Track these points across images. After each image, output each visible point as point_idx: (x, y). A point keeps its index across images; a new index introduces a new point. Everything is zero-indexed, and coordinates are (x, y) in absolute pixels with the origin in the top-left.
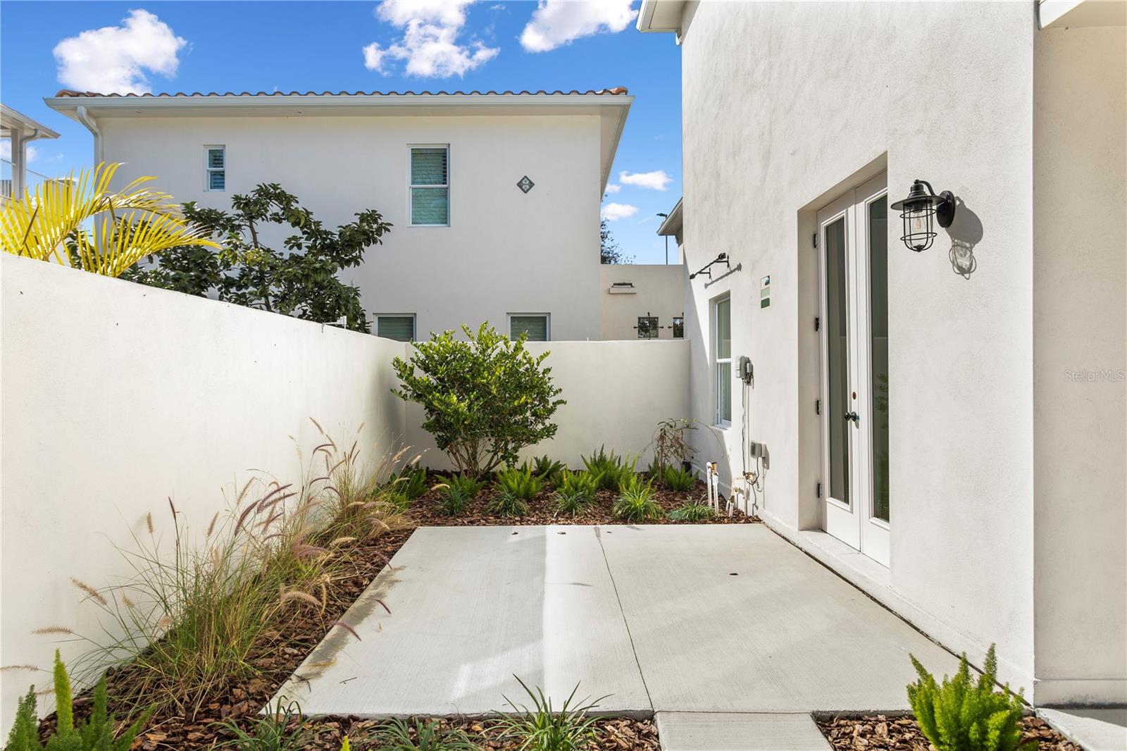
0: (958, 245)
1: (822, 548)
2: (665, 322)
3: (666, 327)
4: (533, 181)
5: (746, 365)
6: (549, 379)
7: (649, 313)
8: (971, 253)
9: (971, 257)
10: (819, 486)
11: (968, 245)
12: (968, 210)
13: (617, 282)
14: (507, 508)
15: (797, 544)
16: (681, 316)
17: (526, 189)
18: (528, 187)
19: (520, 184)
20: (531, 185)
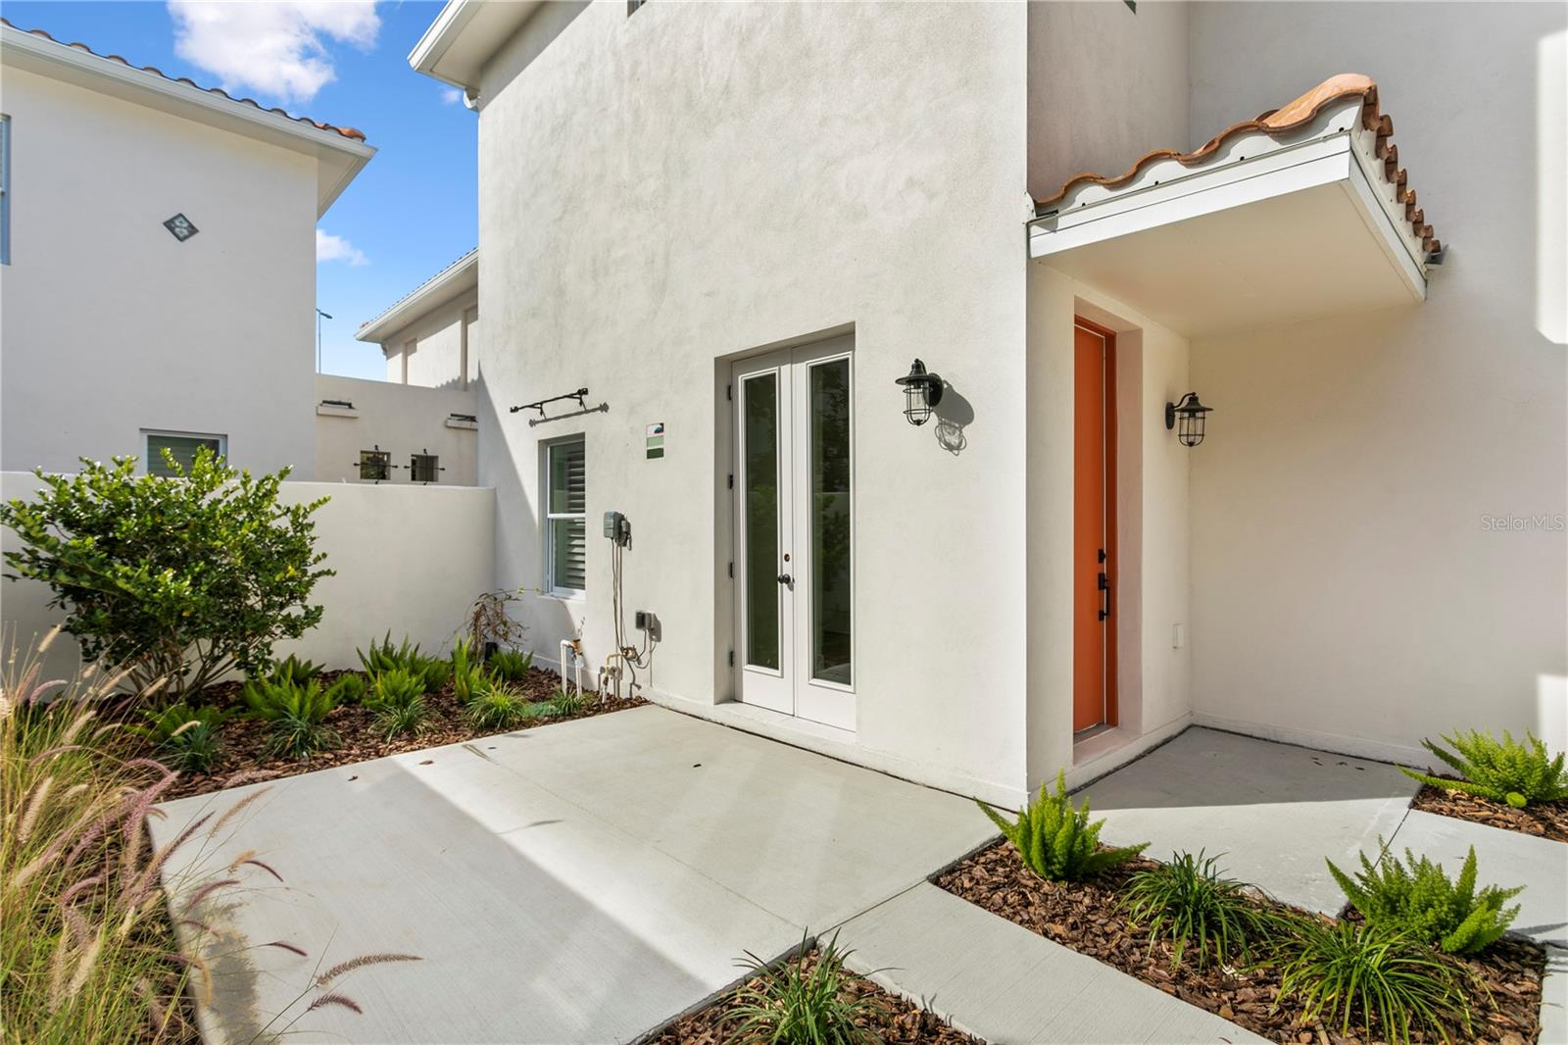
0: (945, 424)
1: (757, 719)
2: (401, 460)
3: (401, 468)
4: (195, 225)
5: (620, 522)
6: (313, 539)
7: (376, 447)
8: (961, 432)
9: (961, 436)
10: (732, 655)
11: (957, 425)
12: (958, 394)
13: (329, 399)
14: (306, 741)
15: (713, 719)
16: (422, 453)
17: (181, 236)
18: (186, 232)
19: (169, 225)
20: (192, 230)
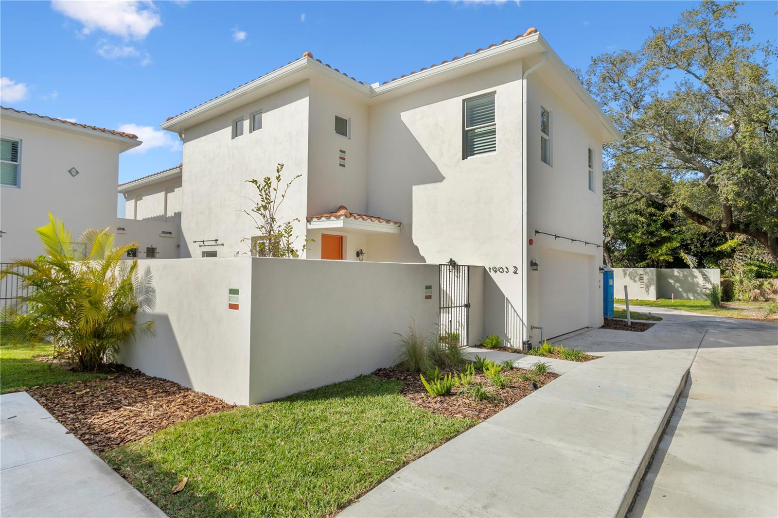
3: (142, 253)
4: (78, 171)
16: (151, 247)
18: (75, 174)
19: (70, 171)
20: (77, 173)
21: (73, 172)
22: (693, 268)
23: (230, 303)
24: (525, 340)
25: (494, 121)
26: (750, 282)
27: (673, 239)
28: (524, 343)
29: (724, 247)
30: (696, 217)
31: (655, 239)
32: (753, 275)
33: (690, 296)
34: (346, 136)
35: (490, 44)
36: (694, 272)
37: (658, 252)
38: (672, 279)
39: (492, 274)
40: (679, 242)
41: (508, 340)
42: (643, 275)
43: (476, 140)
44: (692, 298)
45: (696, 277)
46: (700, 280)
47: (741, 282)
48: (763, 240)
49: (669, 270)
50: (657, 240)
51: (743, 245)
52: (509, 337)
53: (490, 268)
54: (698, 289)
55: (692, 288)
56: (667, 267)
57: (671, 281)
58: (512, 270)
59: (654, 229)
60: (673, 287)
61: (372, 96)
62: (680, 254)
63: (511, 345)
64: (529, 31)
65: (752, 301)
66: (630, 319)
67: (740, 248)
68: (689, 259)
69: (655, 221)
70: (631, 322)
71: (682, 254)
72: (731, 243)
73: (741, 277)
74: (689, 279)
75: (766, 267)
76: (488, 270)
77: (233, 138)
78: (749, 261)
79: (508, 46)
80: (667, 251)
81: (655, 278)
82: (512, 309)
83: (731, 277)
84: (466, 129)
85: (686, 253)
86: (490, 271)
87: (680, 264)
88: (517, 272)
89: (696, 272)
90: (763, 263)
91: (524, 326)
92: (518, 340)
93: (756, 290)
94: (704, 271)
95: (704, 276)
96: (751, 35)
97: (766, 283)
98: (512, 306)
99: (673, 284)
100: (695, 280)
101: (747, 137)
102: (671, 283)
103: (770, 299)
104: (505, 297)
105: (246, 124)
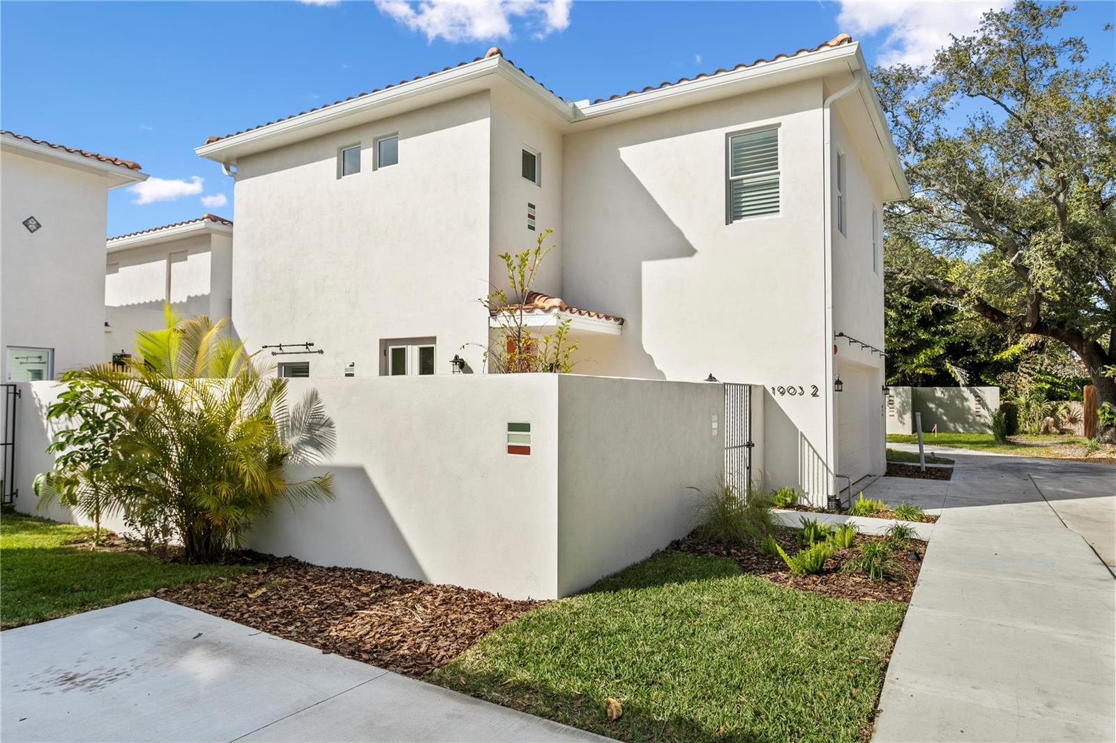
4: (40, 223)
7: (123, 351)
17: (32, 229)
18: (35, 227)
19: (26, 223)
20: (38, 226)
21: (31, 225)
22: (963, 386)
23: (510, 444)
24: (831, 494)
25: (777, 168)
26: (1040, 406)
27: (934, 343)
28: (829, 499)
29: (1006, 355)
30: (989, 312)
31: (910, 343)
32: (1043, 395)
33: (958, 426)
34: (534, 181)
35: (776, 55)
36: (964, 392)
37: (913, 363)
38: (933, 403)
39: (777, 397)
40: (943, 348)
41: (805, 496)
42: (893, 396)
43: (744, 195)
44: (961, 430)
45: (967, 400)
46: (972, 403)
47: (1028, 406)
48: (1076, 346)
49: (928, 389)
50: (912, 344)
51: (1030, 352)
52: (806, 491)
53: (774, 389)
54: (969, 416)
55: (961, 415)
56: (924, 385)
57: (932, 406)
58: (810, 391)
59: (907, 329)
60: (936, 413)
61: (574, 120)
62: (944, 365)
63: (809, 502)
64: (840, 38)
65: (1044, 433)
66: (924, 462)
67: (1025, 356)
68: (958, 374)
69: (909, 316)
70: (926, 467)
71: (948, 365)
72: (1015, 350)
73: (1026, 399)
74: (957, 402)
75: (1061, 385)
76: (771, 391)
77: (339, 177)
78: (1037, 376)
79: (805, 59)
80: (926, 361)
81: (910, 400)
82: (810, 448)
83: (1013, 399)
84: (731, 178)
85: (952, 364)
86: (774, 393)
87: (946, 380)
88: (818, 393)
89: (966, 392)
90: (1057, 378)
91: (829, 474)
92: (820, 495)
93: (1048, 418)
94: (978, 391)
95: (978, 398)
96: (1084, 54)
97: (1061, 408)
98: (810, 445)
99: (934, 410)
100: (965, 404)
101: (1083, 201)
102: (932, 408)
103: (1066, 430)
104: (798, 431)
105: (367, 155)
